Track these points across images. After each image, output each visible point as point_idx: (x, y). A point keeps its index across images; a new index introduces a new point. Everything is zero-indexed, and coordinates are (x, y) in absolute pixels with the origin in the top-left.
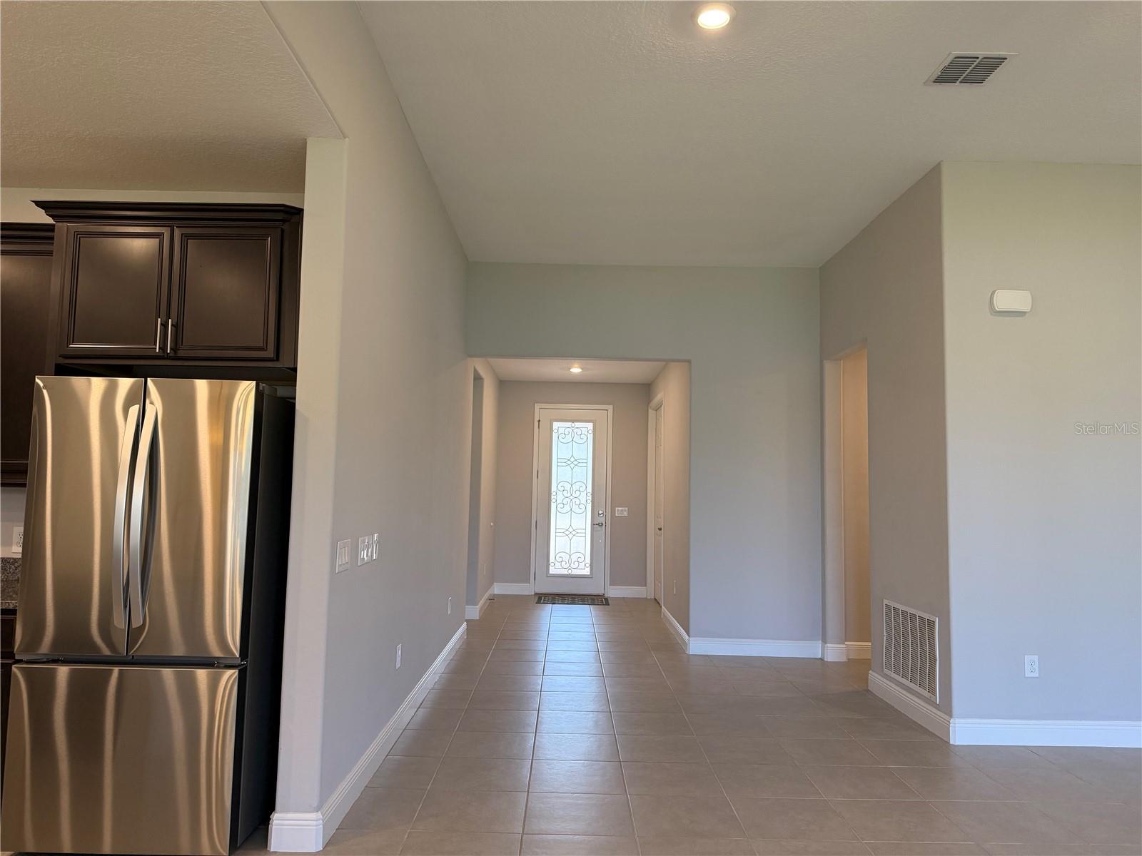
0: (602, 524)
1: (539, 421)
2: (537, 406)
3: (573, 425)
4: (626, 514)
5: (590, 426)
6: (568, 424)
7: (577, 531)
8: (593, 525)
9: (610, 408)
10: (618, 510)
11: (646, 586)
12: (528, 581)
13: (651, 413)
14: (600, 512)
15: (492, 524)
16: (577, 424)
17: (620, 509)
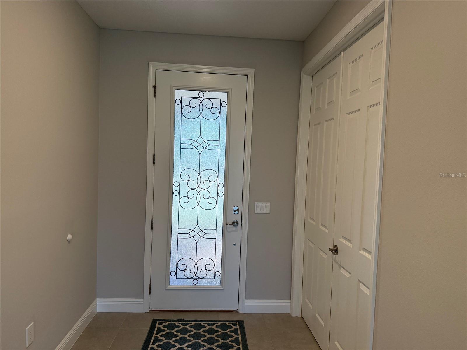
0: (237, 223)
1: (155, 87)
2: (152, 67)
3: (201, 94)
4: (267, 210)
5: (224, 96)
6: (196, 94)
7: (206, 231)
8: (226, 224)
9: (251, 73)
10: (258, 206)
11: (291, 299)
12: (140, 295)
13: (306, 80)
14: (236, 208)
15: (69, 237)
16: (207, 94)
17: (260, 204)
